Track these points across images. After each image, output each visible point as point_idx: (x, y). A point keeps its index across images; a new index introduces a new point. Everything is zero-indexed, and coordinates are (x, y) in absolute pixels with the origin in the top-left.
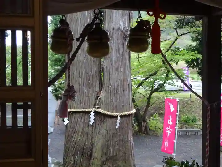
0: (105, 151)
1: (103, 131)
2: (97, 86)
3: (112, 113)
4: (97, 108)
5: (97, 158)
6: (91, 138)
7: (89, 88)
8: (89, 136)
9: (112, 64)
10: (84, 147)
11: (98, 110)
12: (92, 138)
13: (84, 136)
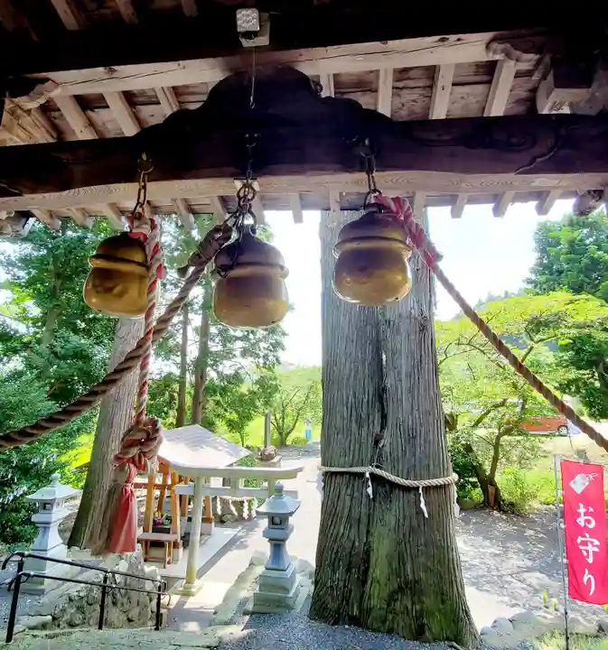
0: (395, 565)
1: (391, 519)
2: (376, 422)
3: (407, 479)
4: (377, 467)
5: (378, 582)
6: (365, 532)
7: (360, 427)
8: (363, 528)
9: (401, 381)
10: (351, 553)
11: (378, 471)
12: (368, 532)
13: (351, 527)
